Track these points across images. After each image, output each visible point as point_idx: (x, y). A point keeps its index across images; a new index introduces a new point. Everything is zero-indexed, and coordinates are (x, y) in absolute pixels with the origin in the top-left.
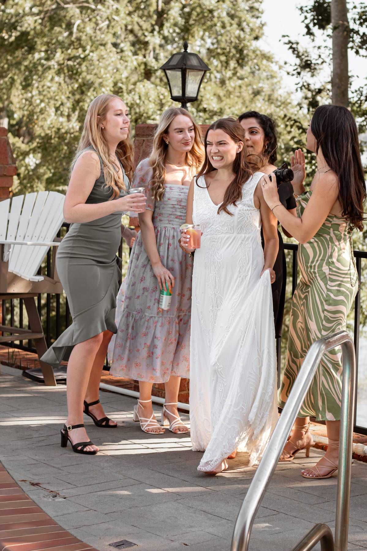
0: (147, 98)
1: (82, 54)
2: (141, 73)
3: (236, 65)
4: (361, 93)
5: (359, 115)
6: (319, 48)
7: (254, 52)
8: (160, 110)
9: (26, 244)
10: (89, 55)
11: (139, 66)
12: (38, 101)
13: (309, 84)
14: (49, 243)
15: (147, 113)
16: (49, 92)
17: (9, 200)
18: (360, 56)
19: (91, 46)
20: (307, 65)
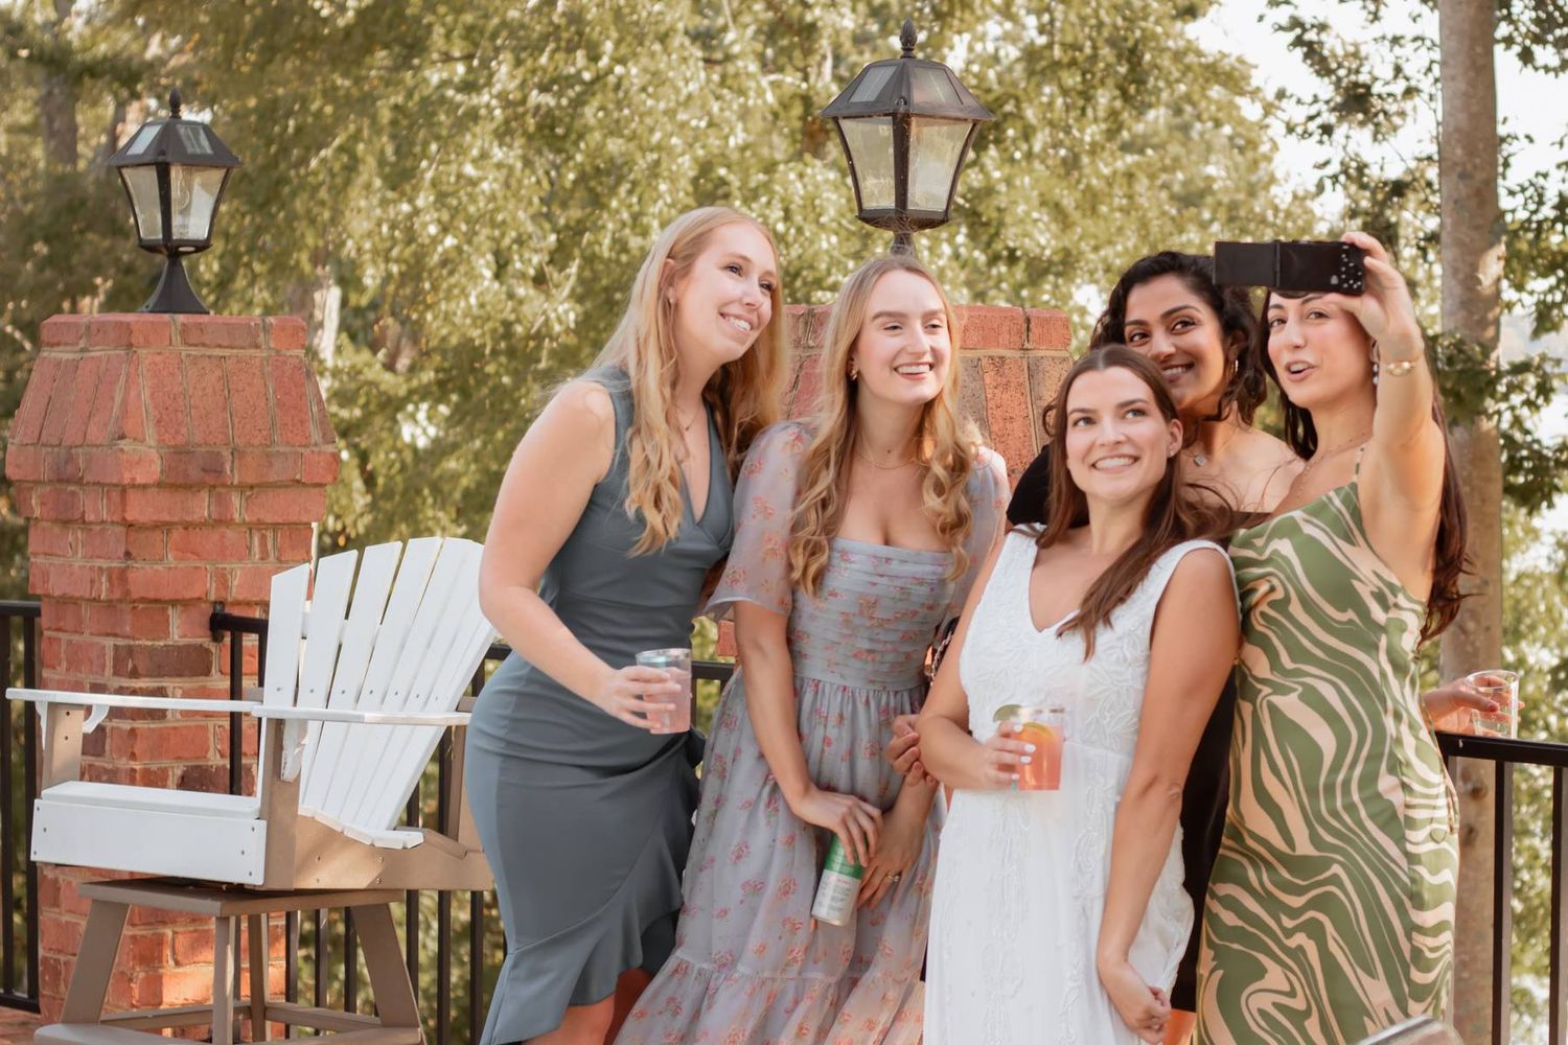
0: (812, 216)
1: (587, 68)
2: (793, 132)
3: (1118, 104)
4: (1540, 196)
5: (1536, 268)
6: (1396, 40)
7: (1178, 56)
8: (857, 256)
9: (360, 720)
10: (610, 71)
11: (785, 106)
12: (433, 230)
13: (1366, 166)
14: (443, 715)
15: (811, 267)
16: (472, 198)
17: (307, 568)
18: (1536, 69)
19: (618, 43)
20: (1356, 101)
